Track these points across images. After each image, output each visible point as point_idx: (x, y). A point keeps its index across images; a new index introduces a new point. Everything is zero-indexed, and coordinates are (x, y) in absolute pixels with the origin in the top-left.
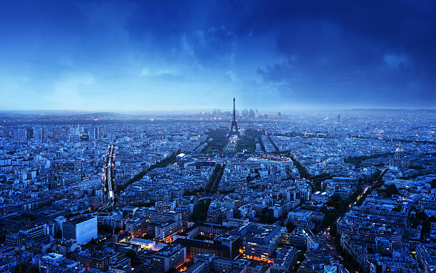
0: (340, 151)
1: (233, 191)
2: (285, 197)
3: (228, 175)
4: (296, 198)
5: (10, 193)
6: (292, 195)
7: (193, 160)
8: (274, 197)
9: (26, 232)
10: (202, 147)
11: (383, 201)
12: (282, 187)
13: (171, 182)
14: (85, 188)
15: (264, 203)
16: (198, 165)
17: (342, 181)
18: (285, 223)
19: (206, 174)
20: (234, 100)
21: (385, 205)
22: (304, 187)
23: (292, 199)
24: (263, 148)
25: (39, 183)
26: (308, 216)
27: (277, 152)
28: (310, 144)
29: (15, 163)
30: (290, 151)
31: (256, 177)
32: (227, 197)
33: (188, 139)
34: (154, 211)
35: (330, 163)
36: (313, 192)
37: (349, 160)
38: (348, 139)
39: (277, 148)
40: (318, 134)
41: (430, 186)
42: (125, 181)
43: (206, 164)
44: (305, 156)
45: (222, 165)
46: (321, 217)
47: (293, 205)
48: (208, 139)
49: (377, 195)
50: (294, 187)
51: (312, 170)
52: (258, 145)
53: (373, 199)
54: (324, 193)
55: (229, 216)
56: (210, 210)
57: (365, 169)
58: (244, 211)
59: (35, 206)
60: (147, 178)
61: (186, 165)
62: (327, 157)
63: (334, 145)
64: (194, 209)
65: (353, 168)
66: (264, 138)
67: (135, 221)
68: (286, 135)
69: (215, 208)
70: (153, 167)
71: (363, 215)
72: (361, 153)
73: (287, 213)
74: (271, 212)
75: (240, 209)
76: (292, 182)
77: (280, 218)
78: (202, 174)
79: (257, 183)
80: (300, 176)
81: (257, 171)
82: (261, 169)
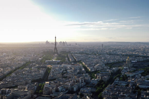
0: (103, 60)
1: (55, 79)
2: (79, 81)
3: (53, 72)
4: (84, 82)
6: (82, 81)
7: (36, 66)
8: (74, 82)
11: (121, 82)
12: (77, 77)
15: (69, 85)
16: (39, 68)
17: (104, 74)
18: (79, 93)
19: (42, 72)
20: (56, 37)
21: (122, 84)
22: (88, 77)
24: (69, 60)
27: (75, 62)
30: (81, 60)
34: (17, 90)
35: (99, 66)
36: (91, 79)
37: (107, 64)
38: (106, 55)
39: (75, 60)
41: (140, 75)
44: (88, 63)
45: (50, 68)
46: (95, 90)
47: (83, 85)
48: (43, 56)
49: (119, 80)
50: (83, 77)
52: (66, 58)
53: (117, 81)
54: (96, 79)
56: (44, 89)
57: (114, 68)
58: (60, 88)
60: (13, 74)
61: (33, 68)
62: (97, 63)
63: (101, 58)
64: (37, 88)
65: (109, 68)
66: (69, 55)
67: (8, 95)
68: (79, 53)
70: (16, 69)
72: (112, 61)
73: (80, 89)
74: (73, 89)
75: (58, 88)
76: (82, 75)
77: (77, 91)
78: (40, 72)
79: (66, 76)
80: (85, 72)
81: (66, 70)
82: (68, 69)
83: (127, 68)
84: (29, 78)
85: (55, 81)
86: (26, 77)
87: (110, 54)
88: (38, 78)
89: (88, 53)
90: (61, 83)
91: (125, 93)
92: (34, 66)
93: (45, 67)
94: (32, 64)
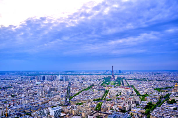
0: (152, 85)
1: (111, 100)
2: (130, 103)
3: (110, 94)
4: (135, 103)
5: (35, 98)
6: (133, 102)
8: (126, 103)
9: (38, 112)
10: (101, 83)
11: (169, 105)
12: (129, 99)
13: (89, 96)
14: (59, 97)
15: (122, 105)
16: (99, 90)
17: (153, 97)
18: (130, 113)
19: (102, 93)
21: (170, 107)
22: (138, 99)
23: (133, 103)
24: (123, 84)
25: (45, 95)
26: (139, 110)
27: (128, 86)
28: (141, 83)
29: (38, 88)
30: (133, 85)
31: (120, 95)
32: (108, 102)
33: (97, 81)
34: (82, 106)
35: (148, 90)
36: (141, 101)
37: (156, 89)
38: (156, 81)
39: (128, 84)
40: (144, 79)
42: (73, 95)
43: (102, 90)
44: (139, 87)
45: (108, 90)
46: (144, 111)
47: (134, 105)
48: (103, 81)
49: (167, 103)
50: (134, 99)
51: (142, 93)
52: (121, 83)
53: (165, 105)
54: (146, 102)
55: (109, 109)
56: (102, 107)
57: (162, 93)
58: (114, 107)
59: (42, 103)
60: (80, 94)
61: (95, 90)
62: (147, 88)
63: (150, 83)
64: (96, 106)
65: (158, 92)
66: (124, 80)
68: (132, 79)
69: (104, 106)
70: (83, 90)
71: (161, 111)
72: (161, 87)
73: (131, 109)
74: (125, 108)
75: (113, 107)
76: (133, 97)
77: (128, 111)
78: (100, 93)
79: (120, 97)
80: (136, 95)
81: (120, 93)
82: (122, 92)
83: (175, 93)
84: (91, 97)
85: (111, 101)
86: (89, 97)
87: (159, 80)
88: (98, 98)
89: (140, 79)
90: (116, 103)
91: (172, 116)
92: (96, 88)
93: (104, 90)
94: (94, 87)
